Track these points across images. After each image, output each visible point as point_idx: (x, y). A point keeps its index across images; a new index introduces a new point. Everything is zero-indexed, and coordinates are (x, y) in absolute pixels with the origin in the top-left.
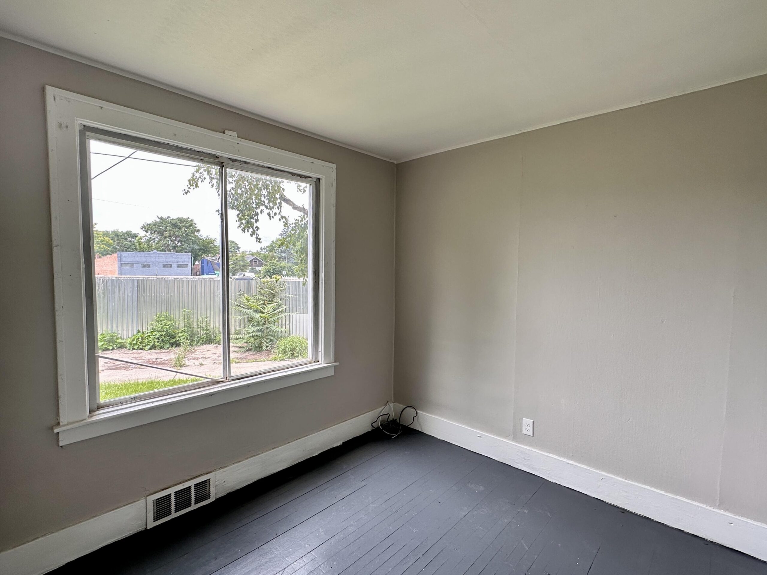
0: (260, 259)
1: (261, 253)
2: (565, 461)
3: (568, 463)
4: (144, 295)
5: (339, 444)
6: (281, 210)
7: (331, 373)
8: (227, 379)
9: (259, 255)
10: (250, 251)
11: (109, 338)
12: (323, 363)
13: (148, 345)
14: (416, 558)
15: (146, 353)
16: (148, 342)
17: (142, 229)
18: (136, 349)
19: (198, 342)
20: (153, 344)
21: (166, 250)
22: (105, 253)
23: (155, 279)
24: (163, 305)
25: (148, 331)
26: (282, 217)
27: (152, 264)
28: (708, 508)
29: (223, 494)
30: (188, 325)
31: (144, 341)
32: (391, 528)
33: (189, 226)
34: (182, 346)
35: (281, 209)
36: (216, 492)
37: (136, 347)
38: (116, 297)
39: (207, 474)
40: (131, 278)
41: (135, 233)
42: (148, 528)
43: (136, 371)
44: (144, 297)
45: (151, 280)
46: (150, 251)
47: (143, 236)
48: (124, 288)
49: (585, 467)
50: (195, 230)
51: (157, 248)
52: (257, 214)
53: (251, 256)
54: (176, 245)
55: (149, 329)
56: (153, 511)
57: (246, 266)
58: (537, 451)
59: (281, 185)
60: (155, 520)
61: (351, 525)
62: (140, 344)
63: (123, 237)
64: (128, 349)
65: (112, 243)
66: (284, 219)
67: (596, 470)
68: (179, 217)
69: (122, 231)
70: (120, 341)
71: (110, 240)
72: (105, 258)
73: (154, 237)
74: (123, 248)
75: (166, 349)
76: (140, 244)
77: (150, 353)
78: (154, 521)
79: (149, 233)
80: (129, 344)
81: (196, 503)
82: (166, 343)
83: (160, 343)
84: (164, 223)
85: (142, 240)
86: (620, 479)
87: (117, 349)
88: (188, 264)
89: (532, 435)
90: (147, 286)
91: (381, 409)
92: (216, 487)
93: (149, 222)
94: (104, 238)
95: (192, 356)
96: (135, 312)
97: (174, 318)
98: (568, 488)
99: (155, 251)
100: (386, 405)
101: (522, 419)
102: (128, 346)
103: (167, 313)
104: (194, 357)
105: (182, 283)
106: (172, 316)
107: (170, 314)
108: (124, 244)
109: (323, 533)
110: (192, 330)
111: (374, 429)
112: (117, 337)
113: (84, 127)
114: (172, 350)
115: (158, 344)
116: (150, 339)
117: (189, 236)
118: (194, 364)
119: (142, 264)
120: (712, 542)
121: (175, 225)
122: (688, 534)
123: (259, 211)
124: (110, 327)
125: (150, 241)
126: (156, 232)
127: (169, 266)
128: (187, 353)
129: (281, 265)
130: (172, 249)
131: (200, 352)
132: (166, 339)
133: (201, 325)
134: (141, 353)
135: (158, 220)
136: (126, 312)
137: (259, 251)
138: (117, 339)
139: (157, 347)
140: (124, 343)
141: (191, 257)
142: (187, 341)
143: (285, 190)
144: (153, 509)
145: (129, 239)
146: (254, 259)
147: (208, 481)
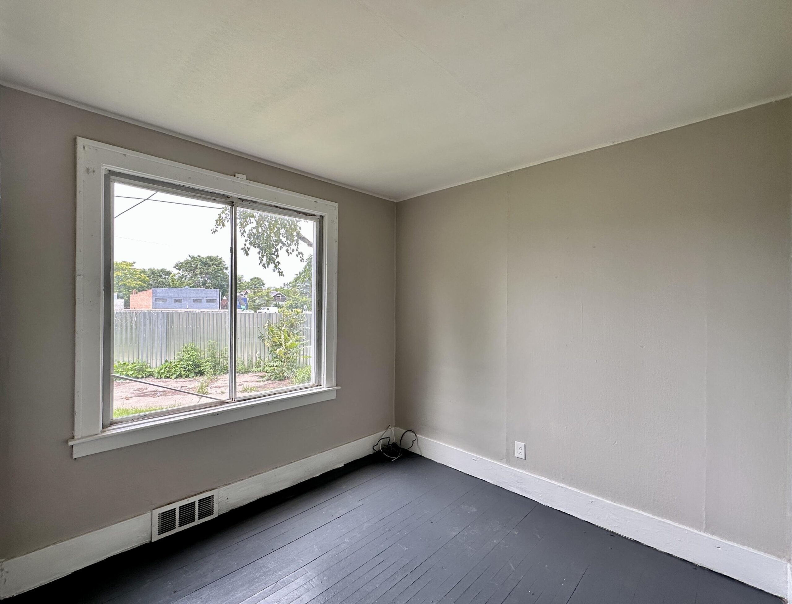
0: (283, 295)
1: (284, 288)
2: (556, 484)
3: (559, 486)
4: (172, 327)
5: (341, 466)
6: (298, 247)
7: (333, 396)
8: (232, 400)
9: (282, 290)
10: (274, 287)
11: (138, 367)
12: (325, 387)
13: (175, 374)
14: (403, 575)
15: (172, 382)
16: (175, 371)
17: (174, 267)
18: (164, 377)
19: (221, 371)
20: (179, 373)
21: (197, 286)
22: (141, 289)
23: (183, 312)
24: (189, 337)
25: (175, 361)
26: (299, 253)
27: (183, 299)
28: (695, 531)
29: (226, 510)
30: (212, 356)
31: (171, 370)
32: (382, 546)
33: (218, 264)
34: (206, 375)
35: (298, 245)
36: (220, 508)
37: (163, 376)
38: (147, 328)
39: (211, 490)
40: (161, 311)
41: (169, 270)
42: (153, 541)
43: (162, 398)
44: (173, 329)
45: (180, 313)
46: (182, 288)
47: (176, 273)
48: (155, 321)
49: (575, 490)
50: (224, 268)
51: (189, 284)
52: (277, 250)
53: (275, 291)
54: (206, 281)
55: (176, 358)
56: (158, 524)
57: (270, 301)
58: (529, 474)
59: (298, 224)
60: (160, 533)
61: (344, 542)
62: (167, 373)
63: (158, 274)
64: (156, 377)
65: (148, 280)
66: (301, 254)
67: (586, 493)
68: (209, 256)
69: (157, 269)
70: (149, 370)
71: (146, 277)
72: (141, 294)
73: (186, 274)
74: (158, 285)
75: (191, 378)
76: (173, 281)
77: (176, 382)
78: (159, 535)
79: (182, 271)
80: (157, 373)
81: (200, 518)
82: (191, 372)
83: (186, 372)
84: (195, 261)
85: (175, 277)
86: (608, 502)
87: (145, 378)
88: (216, 299)
89: (524, 458)
90: (176, 319)
91: (382, 432)
92: (219, 503)
93: (182, 261)
94: (141, 276)
95: (215, 384)
96: (164, 343)
97: (200, 348)
98: (559, 511)
99: (187, 287)
100: (387, 429)
101: (515, 442)
102: (156, 375)
103: (193, 344)
104: (216, 386)
105: (208, 316)
106: (198, 347)
107: (195, 345)
108: (159, 281)
109: (317, 549)
110: (216, 360)
111: (376, 452)
112: (147, 366)
113: (109, 172)
114: (196, 379)
115: (184, 373)
116: (177, 368)
117: (218, 273)
118: (216, 391)
119: (174, 299)
120: (700, 567)
121: (205, 263)
122: (677, 558)
123: (278, 247)
124: (140, 357)
125: (182, 278)
126: (188, 270)
127: (199, 300)
128: (210, 382)
129: (303, 299)
130: (202, 285)
131: (222, 381)
132: (192, 368)
133: (224, 355)
134: (168, 381)
135: (190, 259)
136: (156, 343)
137: (282, 287)
138: (147, 368)
139: (182, 376)
140: (153, 372)
141: (220, 293)
142: (211, 370)
143: (301, 228)
144: (158, 522)
145: (163, 276)
146: (277, 294)
147: (211, 497)
